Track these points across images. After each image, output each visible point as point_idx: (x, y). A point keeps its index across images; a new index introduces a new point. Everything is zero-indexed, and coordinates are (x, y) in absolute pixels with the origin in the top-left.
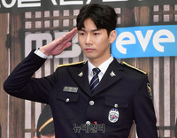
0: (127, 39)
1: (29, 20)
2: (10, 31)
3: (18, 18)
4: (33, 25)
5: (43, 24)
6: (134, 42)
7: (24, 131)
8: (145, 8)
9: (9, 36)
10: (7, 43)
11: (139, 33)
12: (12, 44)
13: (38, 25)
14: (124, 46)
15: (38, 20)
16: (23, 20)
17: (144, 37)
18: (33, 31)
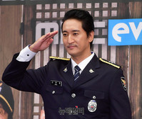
0: (122, 29)
1: (39, 11)
3: (31, 9)
4: (43, 15)
5: (51, 15)
6: (128, 32)
7: (33, 105)
8: (138, 3)
9: (23, 24)
10: (20, 30)
11: (132, 24)
12: (25, 31)
13: (47, 15)
14: (119, 35)
15: (47, 11)
16: (35, 11)
18: (43, 20)
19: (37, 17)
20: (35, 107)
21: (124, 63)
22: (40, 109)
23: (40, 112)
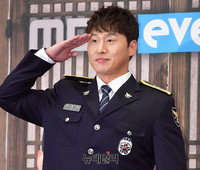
0: (158, 29)
2: (11, 16)
5: (53, 8)
6: (167, 33)
7: (26, 143)
9: (10, 22)
10: (7, 31)
11: (173, 21)
12: (14, 33)
13: (47, 8)
14: (154, 38)
16: (28, 2)
17: (180, 26)
18: (40, 16)
19: (32, 12)
20: (28, 146)
21: (162, 79)
22: (37, 150)
23: (36, 154)
